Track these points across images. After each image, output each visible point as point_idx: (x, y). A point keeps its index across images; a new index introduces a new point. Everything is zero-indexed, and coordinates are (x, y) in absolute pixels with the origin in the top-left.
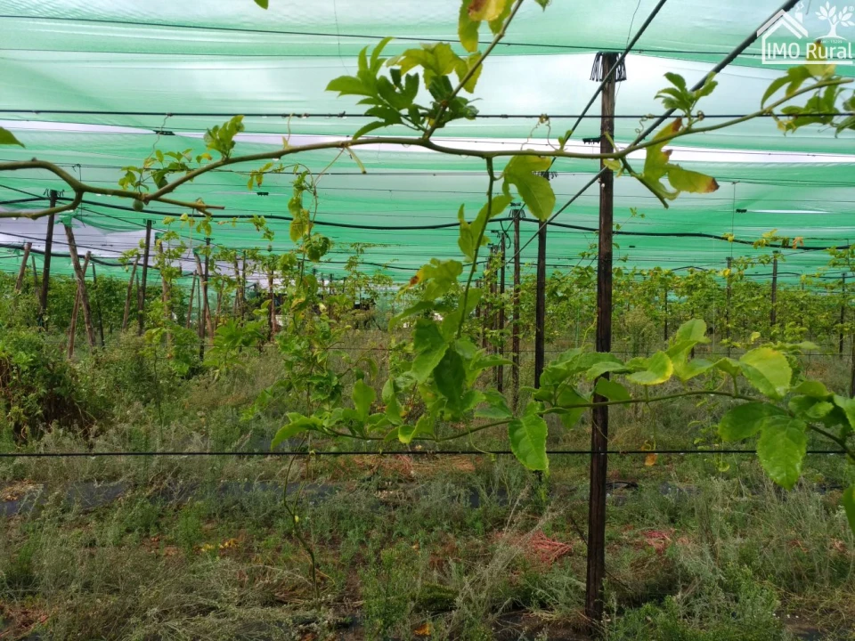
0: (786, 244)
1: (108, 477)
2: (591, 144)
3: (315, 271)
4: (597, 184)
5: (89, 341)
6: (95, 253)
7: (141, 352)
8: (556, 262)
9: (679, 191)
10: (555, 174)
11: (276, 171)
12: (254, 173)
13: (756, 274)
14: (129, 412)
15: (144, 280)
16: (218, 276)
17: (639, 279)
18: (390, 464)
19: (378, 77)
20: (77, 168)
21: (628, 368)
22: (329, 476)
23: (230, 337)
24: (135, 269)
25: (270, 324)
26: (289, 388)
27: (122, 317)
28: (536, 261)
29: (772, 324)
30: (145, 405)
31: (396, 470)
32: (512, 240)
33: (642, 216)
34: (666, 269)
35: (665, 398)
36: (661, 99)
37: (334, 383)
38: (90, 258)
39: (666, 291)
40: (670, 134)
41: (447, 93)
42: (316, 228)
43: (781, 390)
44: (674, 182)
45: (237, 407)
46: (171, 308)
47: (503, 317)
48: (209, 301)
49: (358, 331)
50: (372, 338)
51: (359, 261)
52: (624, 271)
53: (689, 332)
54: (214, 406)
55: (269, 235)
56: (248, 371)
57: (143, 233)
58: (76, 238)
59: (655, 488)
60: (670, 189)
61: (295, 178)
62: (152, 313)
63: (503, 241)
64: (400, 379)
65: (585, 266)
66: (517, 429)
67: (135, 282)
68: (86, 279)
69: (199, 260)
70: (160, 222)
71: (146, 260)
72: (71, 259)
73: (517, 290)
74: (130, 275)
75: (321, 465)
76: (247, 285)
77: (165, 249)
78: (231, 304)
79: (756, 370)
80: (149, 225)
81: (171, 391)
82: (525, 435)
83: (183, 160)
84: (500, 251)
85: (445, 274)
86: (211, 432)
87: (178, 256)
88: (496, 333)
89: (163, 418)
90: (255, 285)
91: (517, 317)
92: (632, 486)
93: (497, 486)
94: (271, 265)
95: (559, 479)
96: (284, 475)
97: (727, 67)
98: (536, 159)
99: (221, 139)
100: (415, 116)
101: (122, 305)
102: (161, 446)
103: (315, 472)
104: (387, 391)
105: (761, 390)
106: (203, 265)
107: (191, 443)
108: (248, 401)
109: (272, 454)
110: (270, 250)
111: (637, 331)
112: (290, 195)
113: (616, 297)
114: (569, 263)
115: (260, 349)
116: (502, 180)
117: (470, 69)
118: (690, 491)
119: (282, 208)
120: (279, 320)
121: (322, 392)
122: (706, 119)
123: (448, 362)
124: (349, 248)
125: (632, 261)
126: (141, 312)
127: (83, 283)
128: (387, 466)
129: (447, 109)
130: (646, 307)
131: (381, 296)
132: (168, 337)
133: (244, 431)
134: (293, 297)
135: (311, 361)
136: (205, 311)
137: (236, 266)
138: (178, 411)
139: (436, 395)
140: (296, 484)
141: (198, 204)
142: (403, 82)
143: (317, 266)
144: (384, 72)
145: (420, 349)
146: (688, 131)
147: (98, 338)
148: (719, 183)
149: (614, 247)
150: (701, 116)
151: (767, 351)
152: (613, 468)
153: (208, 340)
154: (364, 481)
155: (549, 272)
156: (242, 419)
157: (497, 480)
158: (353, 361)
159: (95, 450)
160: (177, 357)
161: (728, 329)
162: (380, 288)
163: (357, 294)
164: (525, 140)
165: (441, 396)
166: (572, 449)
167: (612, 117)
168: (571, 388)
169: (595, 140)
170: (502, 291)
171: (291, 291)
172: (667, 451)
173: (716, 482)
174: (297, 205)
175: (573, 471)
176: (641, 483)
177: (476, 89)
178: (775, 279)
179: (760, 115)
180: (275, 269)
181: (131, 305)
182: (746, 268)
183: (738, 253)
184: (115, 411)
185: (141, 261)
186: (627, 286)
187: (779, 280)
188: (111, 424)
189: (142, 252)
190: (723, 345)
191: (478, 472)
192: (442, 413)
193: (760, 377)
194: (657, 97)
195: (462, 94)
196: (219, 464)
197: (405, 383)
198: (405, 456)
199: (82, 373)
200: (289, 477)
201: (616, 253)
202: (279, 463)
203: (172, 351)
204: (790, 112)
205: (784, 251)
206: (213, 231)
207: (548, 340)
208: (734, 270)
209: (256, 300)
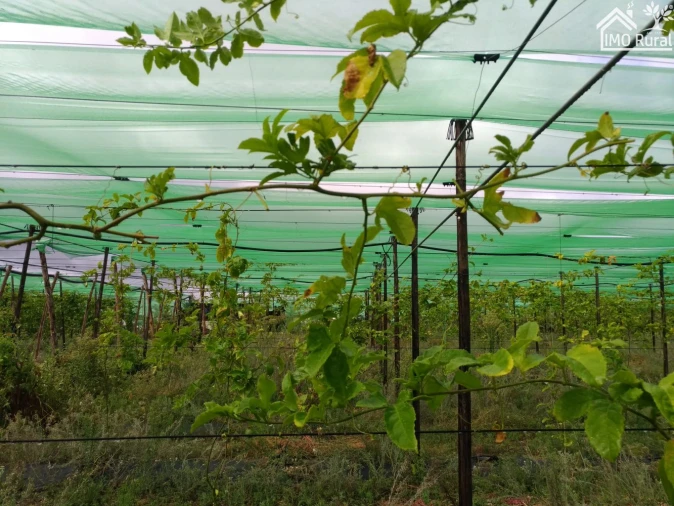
0: (603, 261)
1: (60, 460)
2: (450, 187)
3: (237, 285)
4: (454, 216)
5: (52, 344)
6: (63, 273)
7: (94, 352)
8: (425, 276)
9: (511, 222)
10: (423, 209)
11: (206, 209)
12: (189, 210)
13: (583, 285)
14: (82, 403)
15: (101, 294)
16: (161, 290)
17: (492, 290)
18: (296, 444)
19: (278, 139)
20: (51, 208)
21: (479, 362)
22: (245, 454)
23: (166, 340)
24: (94, 285)
25: (201, 328)
26: (213, 381)
27: (81, 324)
28: (411, 276)
29: (598, 323)
30: (95, 397)
31: (301, 448)
32: (392, 259)
33: (491, 240)
34: (512, 281)
35: (517, 385)
36: (493, 154)
37: (249, 377)
38: (58, 277)
39: (514, 298)
40: (502, 179)
41: (331, 150)
42: (237, 251)
43: (599, 380)
44: (507, 215)
45: (172, 396)
46: (122, 316)
47: (387, 320)
48: (153, 310)
49: (271, 333)
50: (282, 338)
51: (273, 276)
52: (480, 284)
53: (526, 332)
54: (152, 396)
55: (201, 257)
56: (182, 366)
57: (102, 256)
58: (48, 261)
59: (512, 461)
60: (504, 220)
61: (221, 214)
62: (105, 321)
63: (385, 260)
64: (297, 373)
65: (449, 280)
66: (392, 414)
67: (93, 296)
68: (54, 294)
69: (146, 277)
70: (115, 248)
71: (103, 278)
72: (42, 278)
73: (397, 299)
74: (89, 290)
75: (239, 444)
76: (183, 297)
77: (119, 270)
78: (171, 312)
79: (579, 364)
80: (107, 251)
81: (119, 384)
82: (397, 420)
83: (134, 200)
84: (382, 268)
85: (332, 287)
86: (149, 419)
87: (128, 275)
88: (381, 333)
89: (110, 408)
90: (190, 297)
91: (397, 320)
92: (494, 459)
93: (383, 461)
94: (202, 280)
95: (434, 453)
96: (208, 454)
97: (546, 130)
98: (400, 199)
99: (157, 186)
100: (308, 167)
101: (82, 314)
102: (106, 431)
103: (234, 451)
104: (286, 383)
105: (584, 379)
106: (149, 282)
107: (132, 428)
108: (181, 392)
109: (199, 437)
110: (201, 269)
111: (492, 330)
112: (217, 227)
113: (474, 304)
114: (437, 277)
115: (192, 349)
116: (375, 215)
117: (348, 133)
118: (542, 463)
119: (211, 237)
120: (208, 325)
121: (239, 384)
122: (528, 169)
123: (335, 359)
124: (264, 266)
125: (486, 275)
126: (96, 319)
127: (51, 296)
128: (293, 445)
129: (332, 163)
130: (498, 311)
131: (290, 305)
132: (118, 340)
133: (177, 416)
134: (217, 307)
135: (231, 359)
136: (148, 318)
137: (175, 282)
138: (123, 401)
139: (325, 387)
140: (219, 461)
141: (138, 235)
142: (298, 142)
143: (239, 281)
144: (283, 135)
145: (312, 349)
146: (515, 177)
147: (60, 342)
148: (541, 215)
149: (470, 264)
150: (525, 166)
151: (587, 348)
152: (477, 444)
153: (150, 342)
154: (273, 458)
155: (421, 284)
156: (175, 407)
157: (383, 455)
158: (265, 357)
159: (50, 437)
160: (124, 356)
161: (564, 328)
162: (289, 298)
163: (271, 304)
164: (391, 185)
165: (329, 387)
166: (444, 429)
167: (464, 167)
168: (434, 378)
169: (452, 184)
170: (385, 299)
171: (217, 302)
172: (522, 429)
173: (562, 455)
174: (222, 234)
175: (445, 447)
176: (500, 456)
177: (355, 147)
178: (597, 288)
179: (567, 166)
180: (205, 284)
181: (89, 313)
182: (574, 280)
183: (568, 268)
184: (69, 402)
185: (99, 279)
186: (483, 295)
187: (601, 289)
188: (66, 413)
189: (100, 271)
190: (560, 341)
191: (368, 449)
192: (331, 401)
193: (583, 369)
194: (490, 152)
195: (343, 151)
196: (154, 446)
197: (300, 376)
198: (308, 437)
199: (44, 371)
200: (212, 456)
201: (471, 269)
202: (205, 444)
203: (120, 352)
204: (590, 164)
205: (603, 267)
206: (156, 256)
207: (423, 339)
208: (565, 282)
209: (190, 309)
